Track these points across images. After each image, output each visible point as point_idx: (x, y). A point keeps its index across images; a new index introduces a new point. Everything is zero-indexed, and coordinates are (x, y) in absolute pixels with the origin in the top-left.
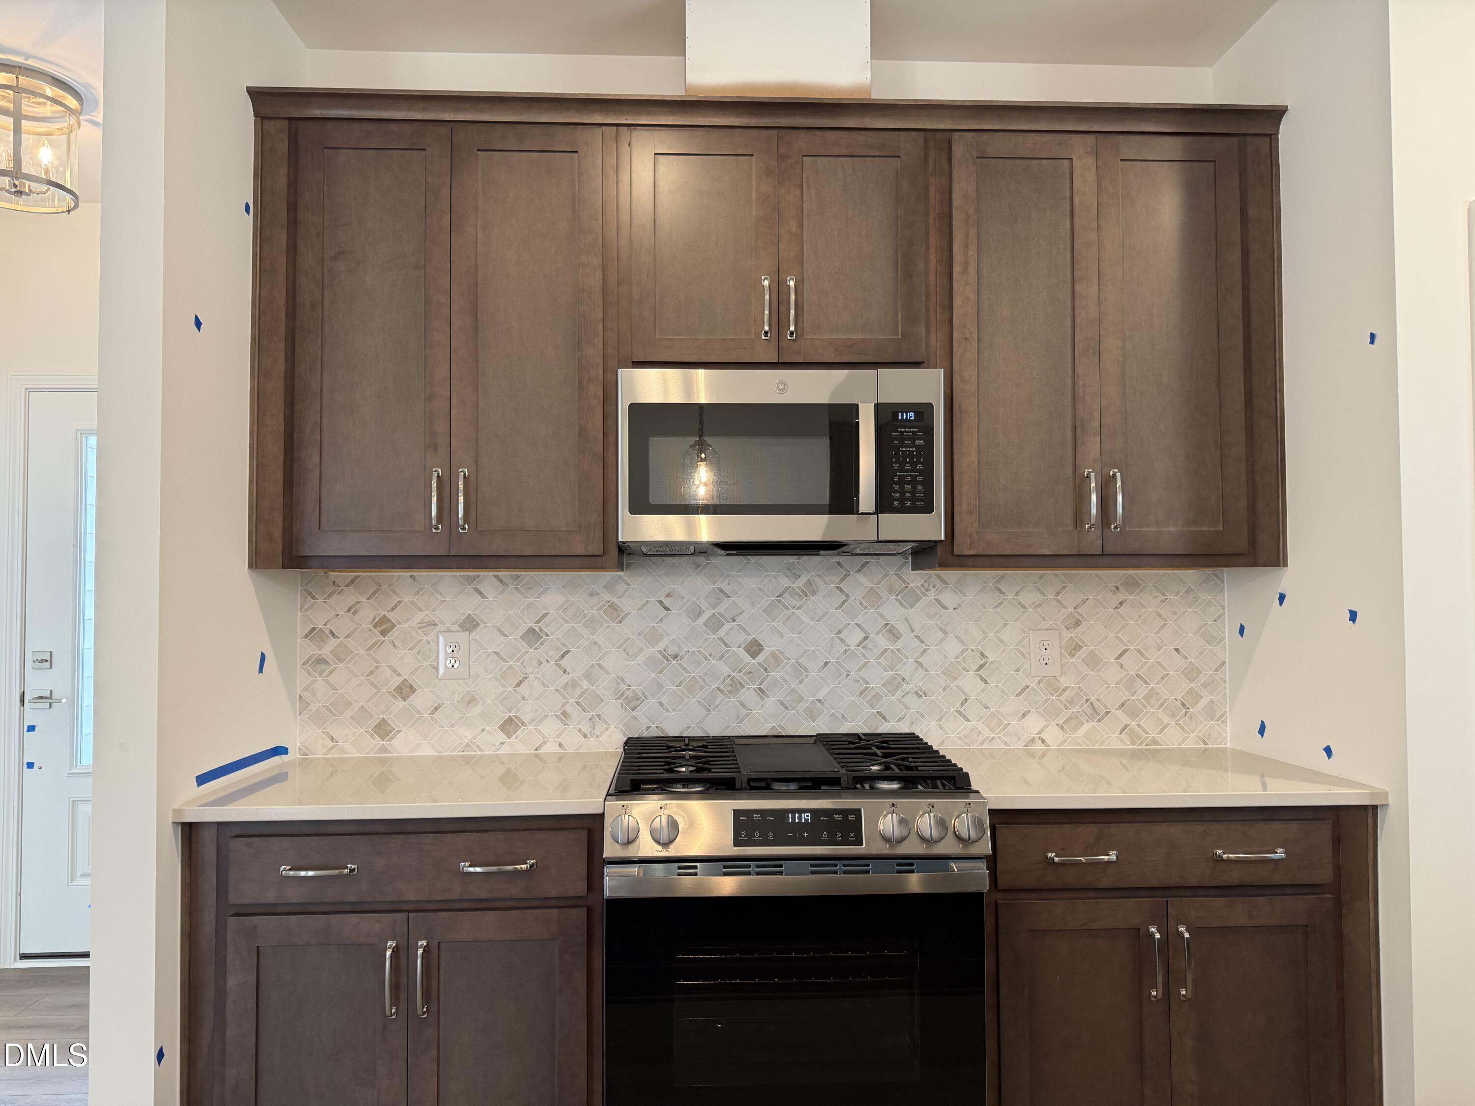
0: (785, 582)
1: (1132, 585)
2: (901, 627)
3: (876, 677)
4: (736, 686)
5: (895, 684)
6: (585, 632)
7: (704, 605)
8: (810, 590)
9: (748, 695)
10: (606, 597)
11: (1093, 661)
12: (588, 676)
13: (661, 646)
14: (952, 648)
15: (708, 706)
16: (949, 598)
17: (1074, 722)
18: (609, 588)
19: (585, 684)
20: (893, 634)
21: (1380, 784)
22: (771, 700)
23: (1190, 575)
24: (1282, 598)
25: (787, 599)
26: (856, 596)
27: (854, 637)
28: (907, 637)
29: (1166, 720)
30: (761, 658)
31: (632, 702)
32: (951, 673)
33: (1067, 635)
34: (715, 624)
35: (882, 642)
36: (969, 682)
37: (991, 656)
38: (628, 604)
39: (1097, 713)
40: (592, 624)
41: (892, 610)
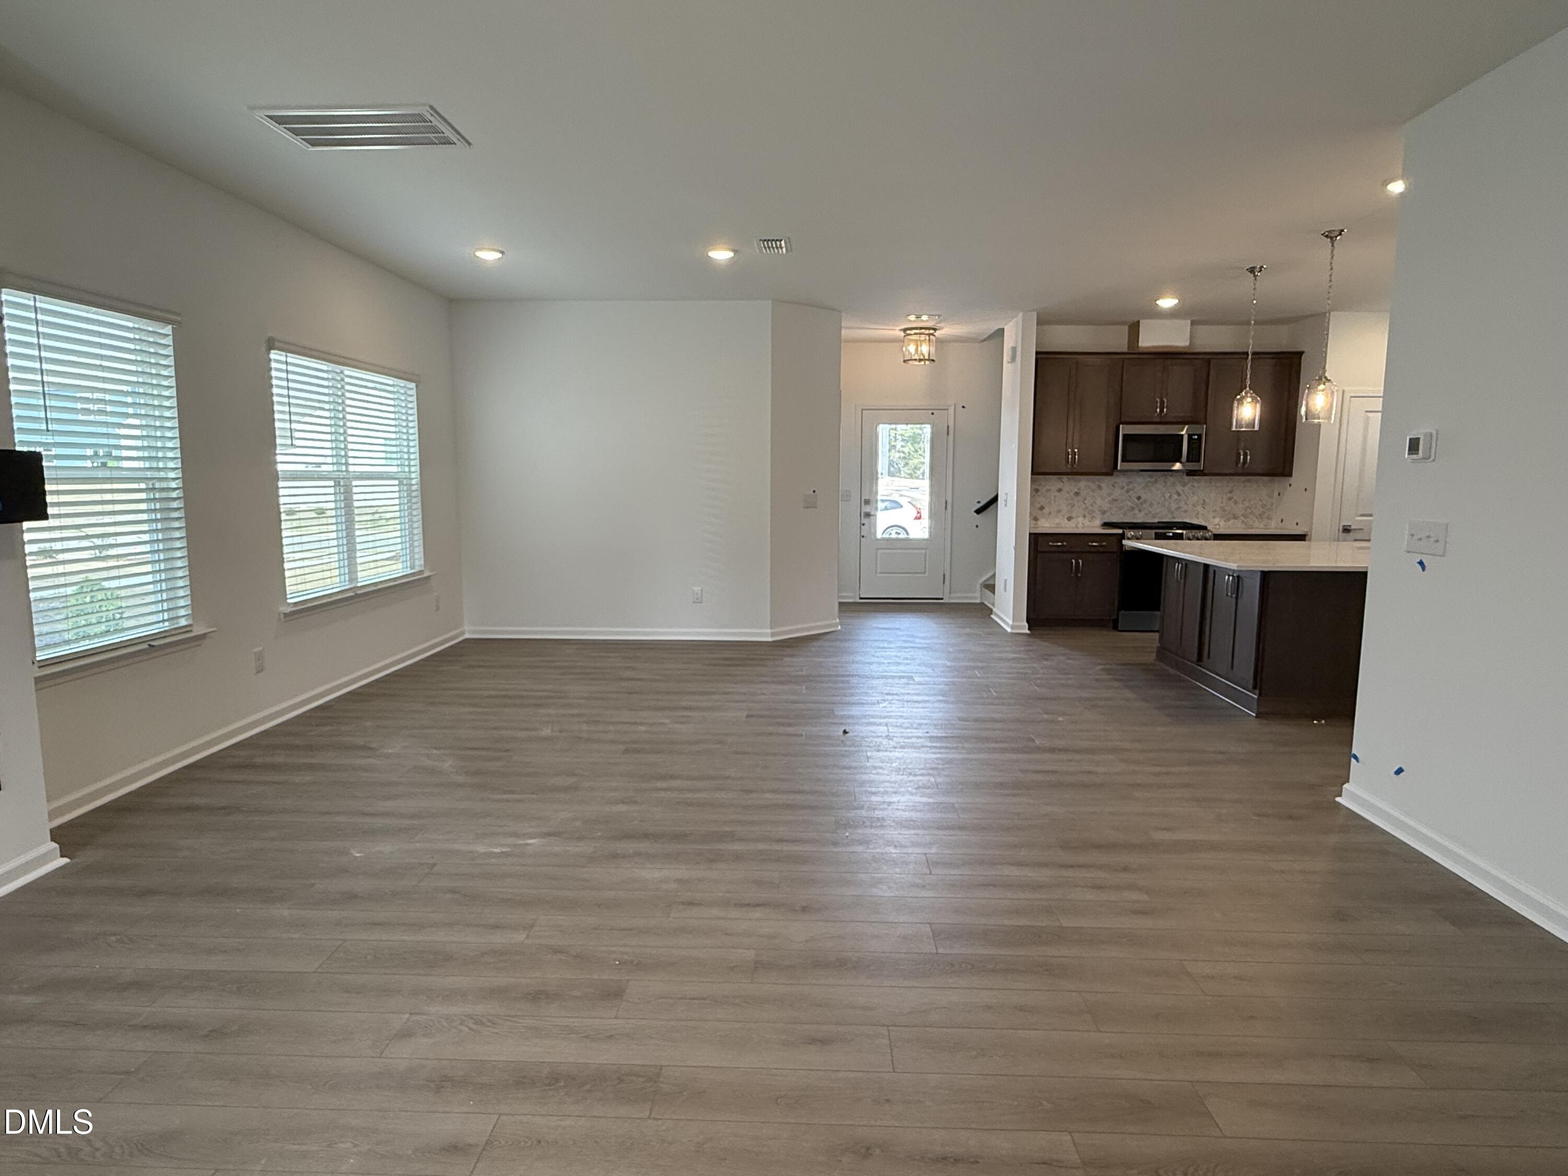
0: (1149, 479)
1: (1249, 481)
2: (1181, 492)
3: (1174, 506)
4: (1133, 509)
5: (1178, 508)
6: (1091, 493)
7: (1125, 485)
8: (1156, 481)
9: (1136, 511)
10: (1098, 483)
11: (1236, 502)
12: (1092, 505)
13: (1112, 497)
14: (1196, 498)
15: (1125, 514)
16: (1196, 484)
17: (1228, 520)
18: (1099, 480)
19: (1090, 508)
20: (1179, 495)
21: (1306, 530)
22: (1143, 513)
23: (1266, 478)
24: (1290, 485)
25: (1149, 484)
26: (1169, 484)
27: (1167, 495)
28: (1183, 495)
29: (1255, 519)
30: (1141, 500)
31: (1104, 513)
32: (1194, 505)
33: (1229, 495)
34: (1128, 491)
35: (1175, 496)
36: (1200, 508)
37: (1207, 500)
38: (1103, 485)
39: (1235, 517)
40: (1093, 491)
41: (1179, 488)
